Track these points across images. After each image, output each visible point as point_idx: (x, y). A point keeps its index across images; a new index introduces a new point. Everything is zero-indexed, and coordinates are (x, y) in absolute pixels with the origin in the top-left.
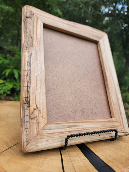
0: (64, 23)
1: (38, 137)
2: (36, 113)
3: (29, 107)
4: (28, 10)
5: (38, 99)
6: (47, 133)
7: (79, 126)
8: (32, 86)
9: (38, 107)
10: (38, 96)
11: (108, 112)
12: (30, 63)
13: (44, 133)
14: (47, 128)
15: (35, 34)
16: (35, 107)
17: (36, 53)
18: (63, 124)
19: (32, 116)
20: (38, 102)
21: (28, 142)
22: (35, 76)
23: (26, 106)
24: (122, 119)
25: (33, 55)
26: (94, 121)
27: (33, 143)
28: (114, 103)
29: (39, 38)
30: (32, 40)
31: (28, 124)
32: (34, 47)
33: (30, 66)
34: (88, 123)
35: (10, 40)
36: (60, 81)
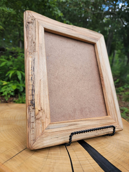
0: (64, 27)
1: (44, 136)
2: (41, 113)
3: (34, 108)
4: (29, 15)
5: (42, 101)
6: (51, 131)
7: (79, 124)
8: (37, 89)
9: (42, 108)
10: (42, 99)
11: (104, 110)
12: (34, 68)
13: (49, 132)
14: (51, 128)
15: (37, 39)
16: (40, 109)
17: (39, 58)
18: (65, 123)
19: (37, 117)
20: (42, 104)
21: (35, 140)
22: (39, 80)
23: (31, 108)
24: (117, 117)
25: (36, 60)
26: (91, 119)
27: (39, 141)
28: (110, 102)
29: (41, 43)
30: (35, 45)
31: (34, 124)
32: (37, 52)
33: (34, 71)
34: (87, 121)
35: (11, 42)
36: (61, 84)
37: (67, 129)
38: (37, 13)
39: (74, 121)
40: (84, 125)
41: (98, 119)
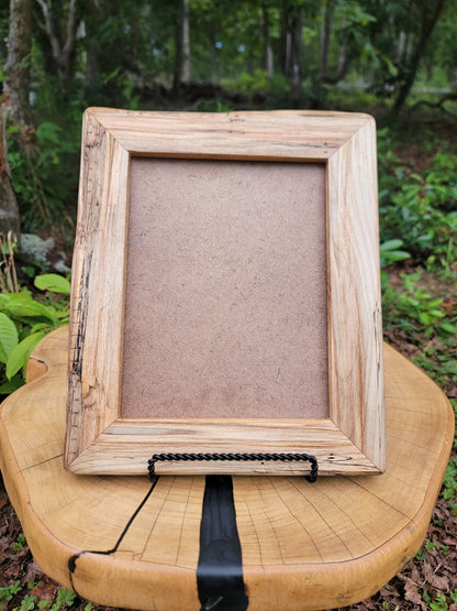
1: (96, 448)
2: (95, 394)
3: (80, 380)
5: (100, 366)
6: (116, 440)
8: (89, 334)
9: (100, 381)
10: (101, 357)
12: (87, 278)
13: (110, 440)
14: (115, 431)
15: (105, 193)
16: (92, 383)
17: (104, 249)
18: (156, 426)
19: (86, 402)
20: (100, 373)
21: (76, 454)
22: (98, 311)
23: (76, 377)
24: (363, 427)
25: (96, 255)
27: (84, 458)
29: (115, 202)
30: (99, 209)
31: (79, 418)
32: (100, 233)
33: (87, 286)
37: (162, 440)
38: (113, 110)
39: (187, 424)
40: (217, 437)
41: (277, 425)
